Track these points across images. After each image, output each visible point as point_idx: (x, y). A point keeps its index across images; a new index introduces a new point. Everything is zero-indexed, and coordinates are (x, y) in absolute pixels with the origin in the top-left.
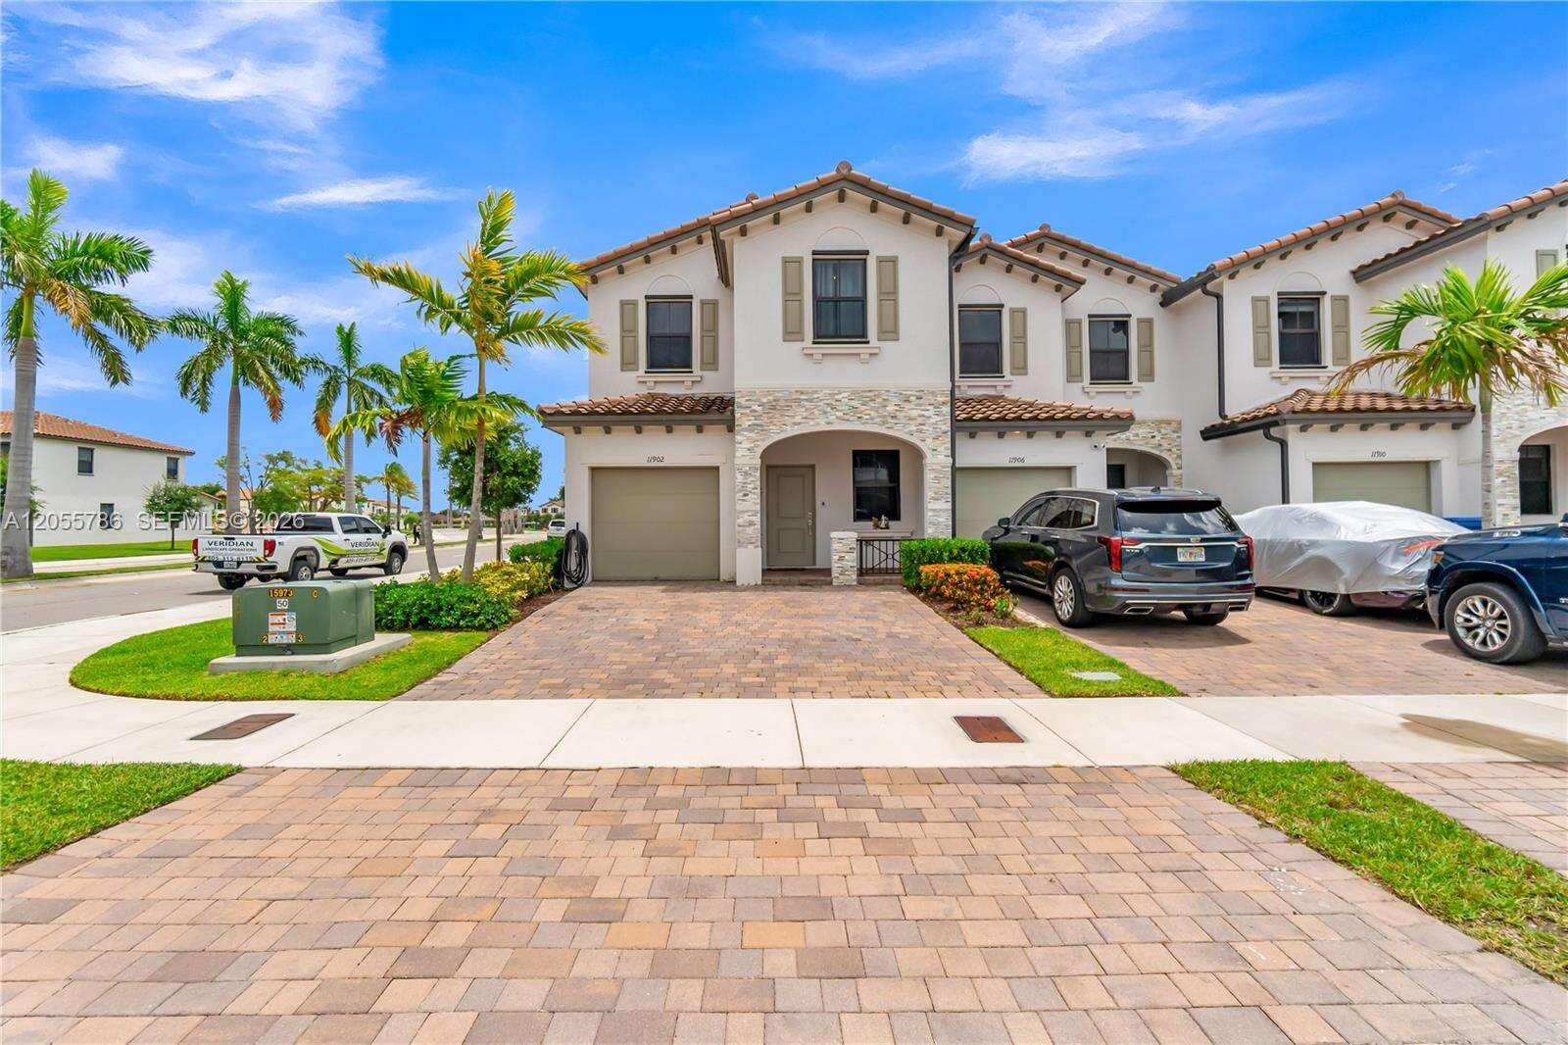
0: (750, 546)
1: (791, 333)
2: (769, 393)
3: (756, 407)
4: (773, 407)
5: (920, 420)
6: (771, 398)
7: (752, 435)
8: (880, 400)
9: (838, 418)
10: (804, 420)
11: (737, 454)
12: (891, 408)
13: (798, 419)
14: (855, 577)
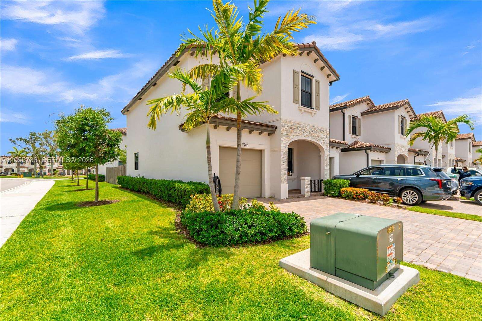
0: (285, 183)
1: (295, 101)
2: (290, 122)
3: (286, 127)
4: (291, 128)
5: (323, 139)
6: (291, 124)
7: (286, 138)
8: (315, 130)
9: (307, 135)
10: (299, 135)
11: (282, 146)
12: (318, 134)
13: (297, 134)
14: (310, 193)
